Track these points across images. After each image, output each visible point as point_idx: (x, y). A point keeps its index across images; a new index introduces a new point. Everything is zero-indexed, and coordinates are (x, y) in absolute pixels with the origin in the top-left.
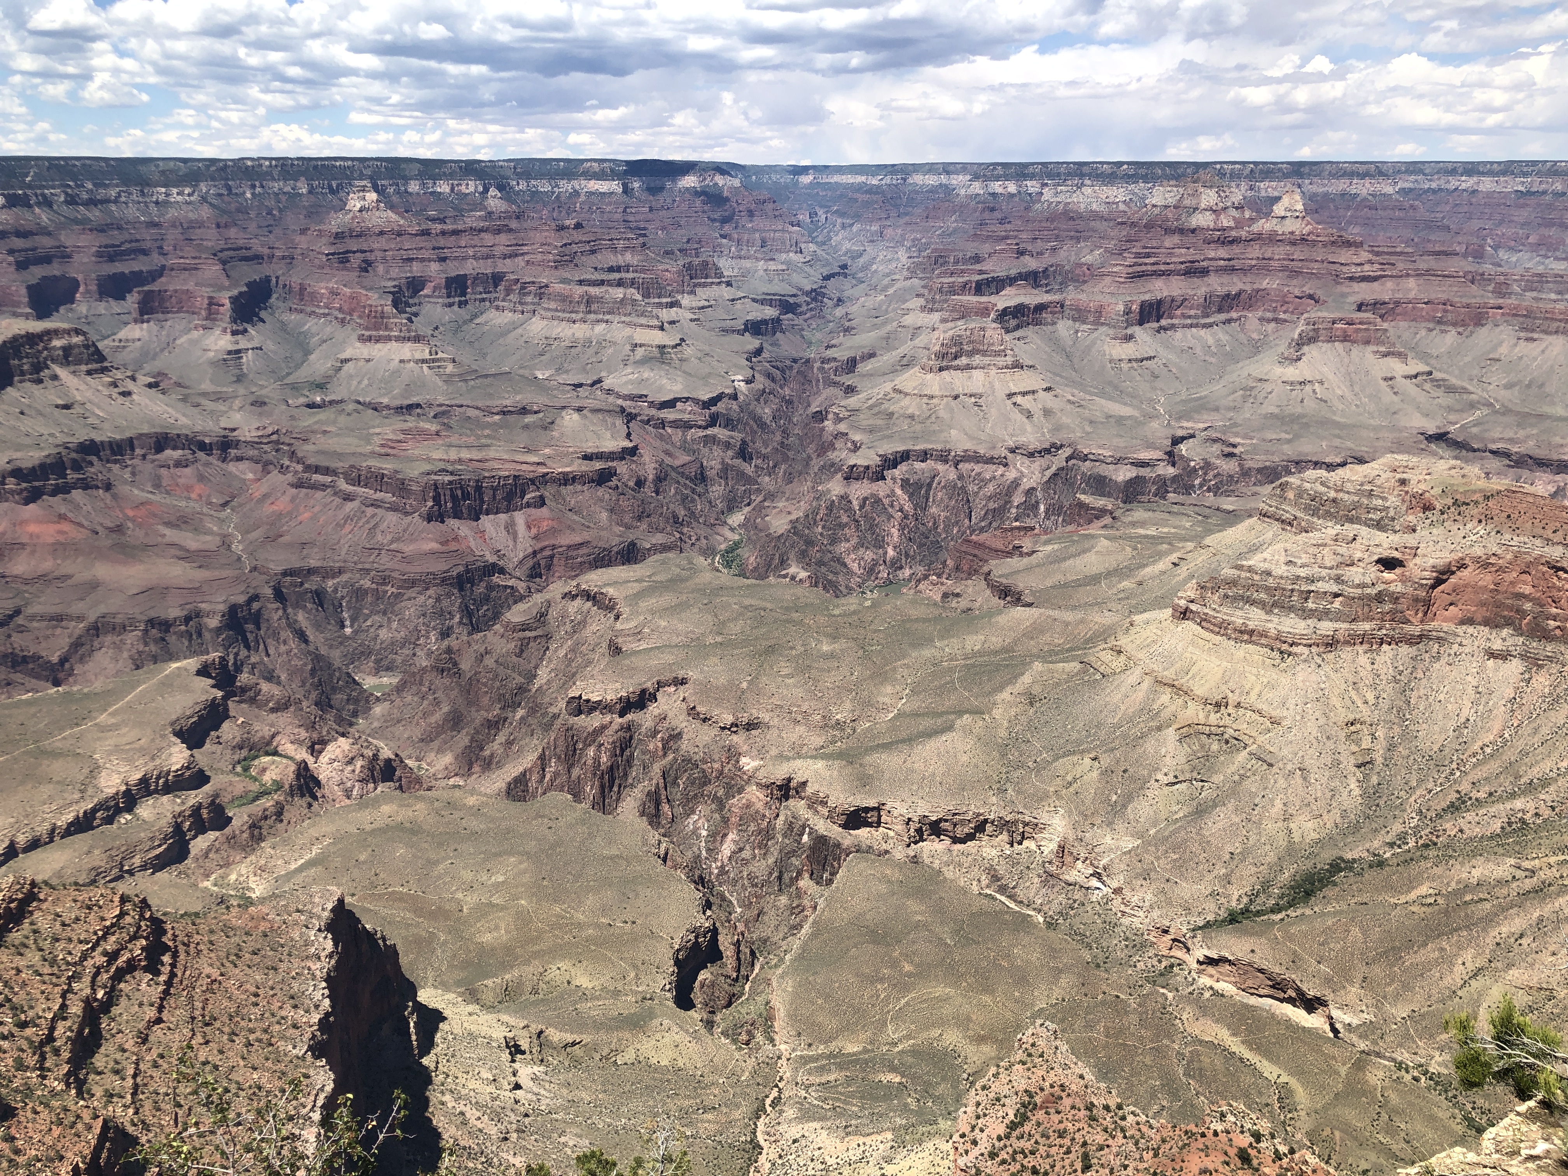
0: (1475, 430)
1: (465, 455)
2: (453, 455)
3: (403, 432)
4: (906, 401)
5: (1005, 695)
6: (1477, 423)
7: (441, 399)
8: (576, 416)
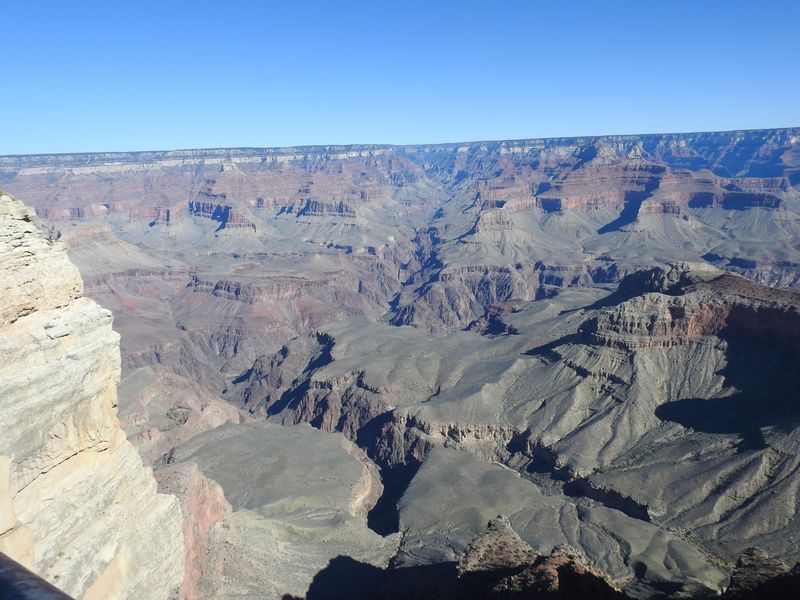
0: (720, 250)
1: (271, 275)
2: (266, 275)
3: (244, 266)
4: (465, 246)
5: (505, 374)
6: (721, 246)
7: (260, 251)
8: (318, 256)
